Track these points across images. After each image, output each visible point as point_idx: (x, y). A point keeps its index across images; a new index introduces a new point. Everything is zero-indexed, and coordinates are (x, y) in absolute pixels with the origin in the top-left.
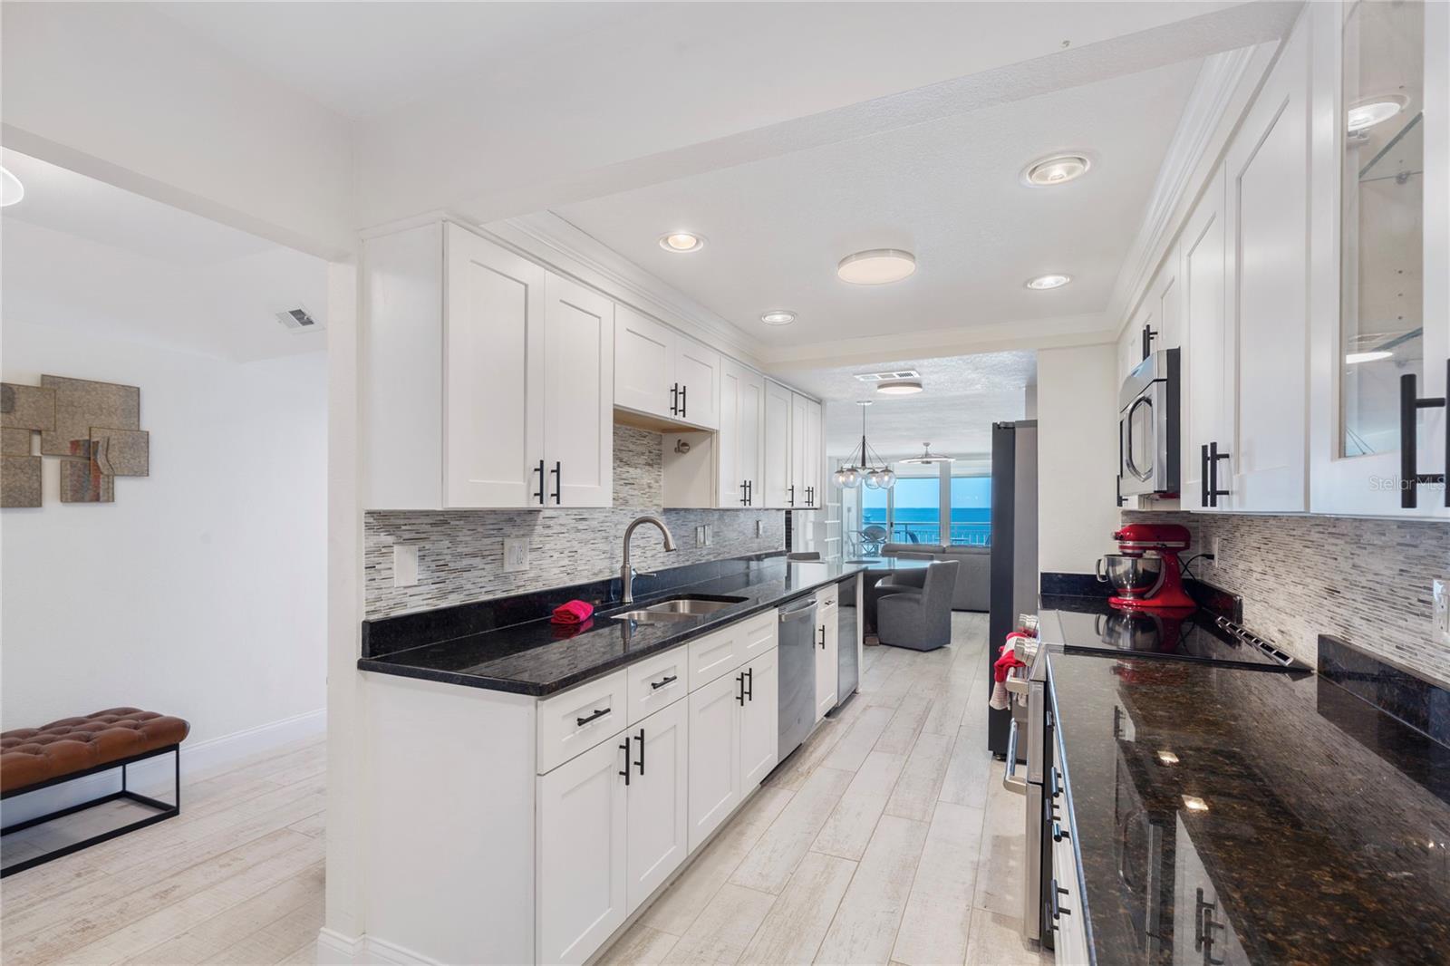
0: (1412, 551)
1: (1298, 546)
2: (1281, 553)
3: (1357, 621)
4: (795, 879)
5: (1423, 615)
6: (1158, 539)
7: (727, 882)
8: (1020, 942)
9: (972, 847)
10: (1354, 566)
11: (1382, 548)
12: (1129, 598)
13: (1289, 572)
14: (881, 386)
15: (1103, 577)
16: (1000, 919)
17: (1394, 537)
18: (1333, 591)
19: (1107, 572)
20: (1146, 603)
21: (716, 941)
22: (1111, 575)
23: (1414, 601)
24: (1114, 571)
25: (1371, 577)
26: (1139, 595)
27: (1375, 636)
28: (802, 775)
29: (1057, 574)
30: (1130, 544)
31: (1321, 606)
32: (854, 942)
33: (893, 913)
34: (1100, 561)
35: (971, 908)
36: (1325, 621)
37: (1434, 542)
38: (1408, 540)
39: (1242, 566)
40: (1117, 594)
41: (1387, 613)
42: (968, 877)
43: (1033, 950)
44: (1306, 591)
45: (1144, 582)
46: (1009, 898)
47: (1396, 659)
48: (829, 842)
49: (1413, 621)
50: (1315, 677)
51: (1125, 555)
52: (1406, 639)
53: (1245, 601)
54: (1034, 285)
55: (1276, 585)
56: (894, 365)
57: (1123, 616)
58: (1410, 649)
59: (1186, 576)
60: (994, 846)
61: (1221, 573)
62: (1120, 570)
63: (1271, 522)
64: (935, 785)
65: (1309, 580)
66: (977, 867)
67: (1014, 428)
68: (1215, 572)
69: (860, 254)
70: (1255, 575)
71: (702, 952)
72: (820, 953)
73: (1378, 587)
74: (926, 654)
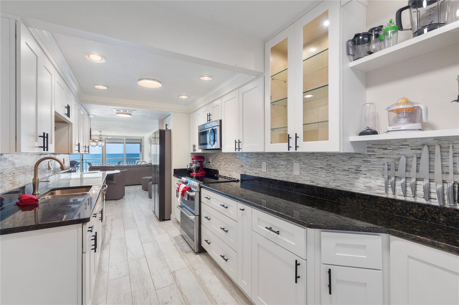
0: (258, 158)
1: (234, 159)
2: (229, 160)
3: (247, 170)
4: (130, 269)
5: (260, 168)
6: (200, 159)
7: (108, 281)
8: (194, 255)
9: (170, 242)
10: (247, 161)
11: (252, 158)
12: (195, 173)
13: (231, 164)
14: (117, 114)
15: (188, 169)
16: (187, 252)
17: (254, 156)
18: (242, 166)
19: (190, 167)
20: (198, 174)
21: (120, 295)
22: (191, 168)
23: (258, 166)
24: (192, 167)
25: (250, 163)
26: (197, 172)
27: (251, 172)
28: (107, 244)
29: (177, 169)
30: (195, 160)
31: (239, 169)
32: (160, 273)
33: (164, 263)
34: (188, 165)
35: (180, 253)
36: (240, 171)
37: (262, 156)
38: (257, 156)
39: (218, 163)
40: (192, 172)
41: (254, 168)
42: (174, 248)
43: (197, 255)
44: (236, 167)
45: (198, 169)
46: (185, 248)
47: (255, 176)
48: (132, 256)
49: (258, 169)
50: (240, 182)
51: (194, 163)
52: (257, 172)
53: (219, 170)
54: (180, 97)
55: (228, 167)
56: (128, 108)
57: (193, 177)
58: (258, 173)
59: (204, 167)
60: (175, 239)
61: (212, 166)
62: (193, 167)
63: (227, 154)
64: (150, 232)
65: (236, 165)
66: (174, 245)
67: (165, 131)
68: (210, 166)
69: (147, 79)
70: (222, 165)
71: (118, 300)
72: (153, 281)
73: (251, 164)
74: (119, 200)
